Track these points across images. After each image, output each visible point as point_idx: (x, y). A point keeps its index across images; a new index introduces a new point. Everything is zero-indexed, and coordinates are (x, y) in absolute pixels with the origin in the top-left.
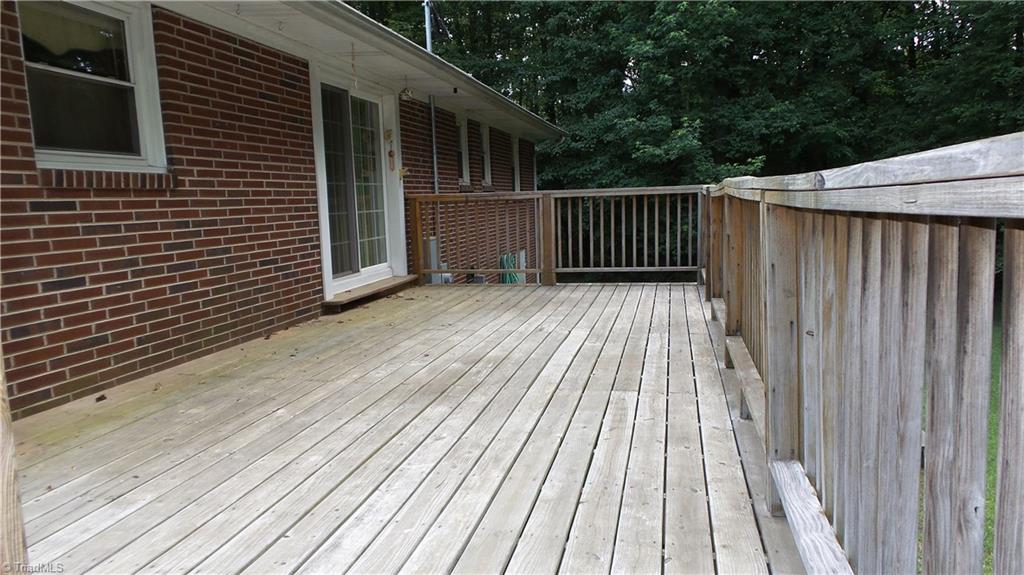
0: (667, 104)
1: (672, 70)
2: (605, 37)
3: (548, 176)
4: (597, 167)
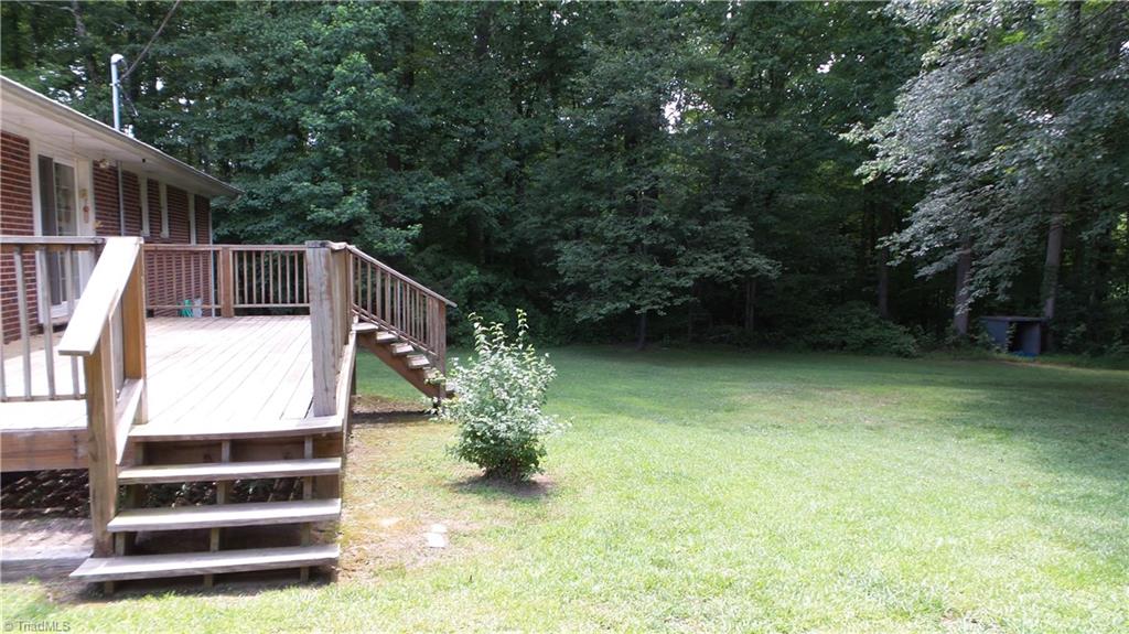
0: (339, 172)
1: (342, 143)
2: (279, 104)
3: (224, 231)
4: (273, 224)
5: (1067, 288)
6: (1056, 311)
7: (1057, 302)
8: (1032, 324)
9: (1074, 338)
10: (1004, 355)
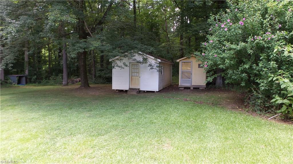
5: (31, 67)
6: (29, 73)
7: (29, 70)
8: (23, 76)
9: (34, 79)
10: (16, 85)
